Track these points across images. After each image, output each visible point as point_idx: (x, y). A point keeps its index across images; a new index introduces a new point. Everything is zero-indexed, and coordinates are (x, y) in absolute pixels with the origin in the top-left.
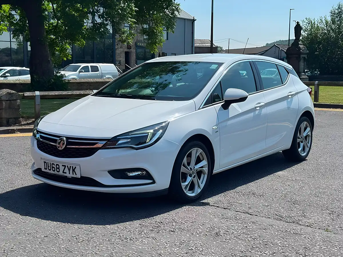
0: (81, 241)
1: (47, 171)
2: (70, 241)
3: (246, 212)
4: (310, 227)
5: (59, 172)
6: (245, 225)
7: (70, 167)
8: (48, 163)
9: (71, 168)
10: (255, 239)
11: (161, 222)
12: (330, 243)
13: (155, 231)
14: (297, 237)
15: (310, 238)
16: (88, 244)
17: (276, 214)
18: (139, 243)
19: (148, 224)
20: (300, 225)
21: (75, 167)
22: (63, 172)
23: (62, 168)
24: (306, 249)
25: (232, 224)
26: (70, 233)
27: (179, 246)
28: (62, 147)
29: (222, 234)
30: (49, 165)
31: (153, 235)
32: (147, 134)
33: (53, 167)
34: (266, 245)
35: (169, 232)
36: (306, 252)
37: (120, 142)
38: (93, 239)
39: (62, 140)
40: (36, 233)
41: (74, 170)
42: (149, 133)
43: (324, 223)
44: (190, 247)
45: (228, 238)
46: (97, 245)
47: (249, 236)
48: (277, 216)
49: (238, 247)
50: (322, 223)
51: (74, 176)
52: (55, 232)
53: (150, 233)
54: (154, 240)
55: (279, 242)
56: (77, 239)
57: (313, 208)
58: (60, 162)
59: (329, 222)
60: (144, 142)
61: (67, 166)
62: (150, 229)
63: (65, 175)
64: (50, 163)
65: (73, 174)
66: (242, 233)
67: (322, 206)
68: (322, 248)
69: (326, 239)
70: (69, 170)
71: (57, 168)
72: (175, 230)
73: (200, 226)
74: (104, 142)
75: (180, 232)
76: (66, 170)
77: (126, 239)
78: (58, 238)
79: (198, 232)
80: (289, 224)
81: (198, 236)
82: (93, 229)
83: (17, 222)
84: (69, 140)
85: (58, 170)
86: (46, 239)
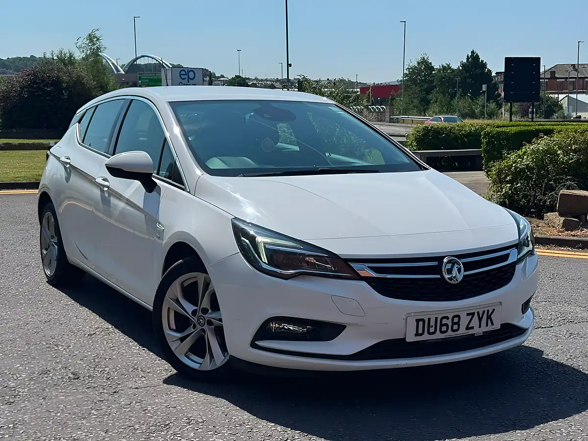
1: (426, 337)
7: (484, 312)
8: (429, 319)
9: (485, 314)
21: (494, 310)
22: (468, 328)
23: (464, 321)
28: (457, 278)
30: (432, 324)
33: (441, 325)
39: (453, 262)
41: (489, 317)
51: (490, 328)
58: (462, 309)
61: (478, 313)
63: (471, 332)
64: (436, 318)
65: (487, 325)
70: (480, 319)
71: (453, 323)
76: (475, 322)
85: (456, 327)
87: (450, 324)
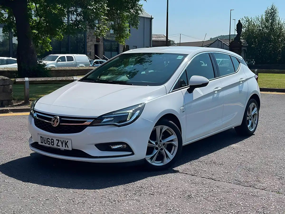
0: (77, 203)
1: (43, 144)
2: (68, 203)
3: (210, 178)
4: (265, 190)
5: (53, 145)
6: (211, 189)
8: (44, 137)
9: (64, 141)
10: (221, 201)
11: (142, 187)
12: (283, 203)
13: (137, 194)
14: (255, 198)
15: (266, 199)
16: (83, 206)
17: (235, 180)
18: (126, 205)
19: (131, 189)
20: (256, 188)
21: (68, 141)
22: (57, 146)
23: (56, 142)
24: (264, 208)
25: (200, 188)
26: (67, 196)
27: (159, 207)
28: (56, 125)
29: (193, 196)
30: (45, 140)
31: (136, 198)
32: (127, 114)
33: (48, 141)
34: (231, 205)
35: (149, 195)
36: (265, 211)
37: (104, 120)
38: (87, 201)
39: (56, 118)
40: (38, 197)
41: (66, 144)
42: (129, 113)
43: (275, 186)
44: (168, 208)
45: (199, 200)
46: (91, 206)
47: (216, 198)
48: (236, 181)
49: (208, 207)
50: (274, 187)
51: (67, 148)
52: (54, 196)
53: (133, 196)
54: (138, 202)
55: (241, 202)
56: (73, 201)
57: (265, 174)
58: (55, 137)
59: (279, 185)
60: (124, 120)
61: (61, 140)
62: (133, 193)
63: (59, 147)
64: (46, 138)
65: (65, 147)
66: (209, 195)
67: (272, 172)
68: (277, 208)
69: (279, 200)
70: (62, 144)
71: (52, 142)
72: (154, 193)
73: (174, 190)
74: (92, 120)
75: (158, 195)
76: (60, 144)
77: (115, 201)
78: (57, 201)
79: (173, 195)
80: (247, 187)
81: (174, 198)
82: (86, 193)
83: (21, 188)
84: (62, 119)
85: (52, 144)
86: (48, 202)
87: (51, 142)
